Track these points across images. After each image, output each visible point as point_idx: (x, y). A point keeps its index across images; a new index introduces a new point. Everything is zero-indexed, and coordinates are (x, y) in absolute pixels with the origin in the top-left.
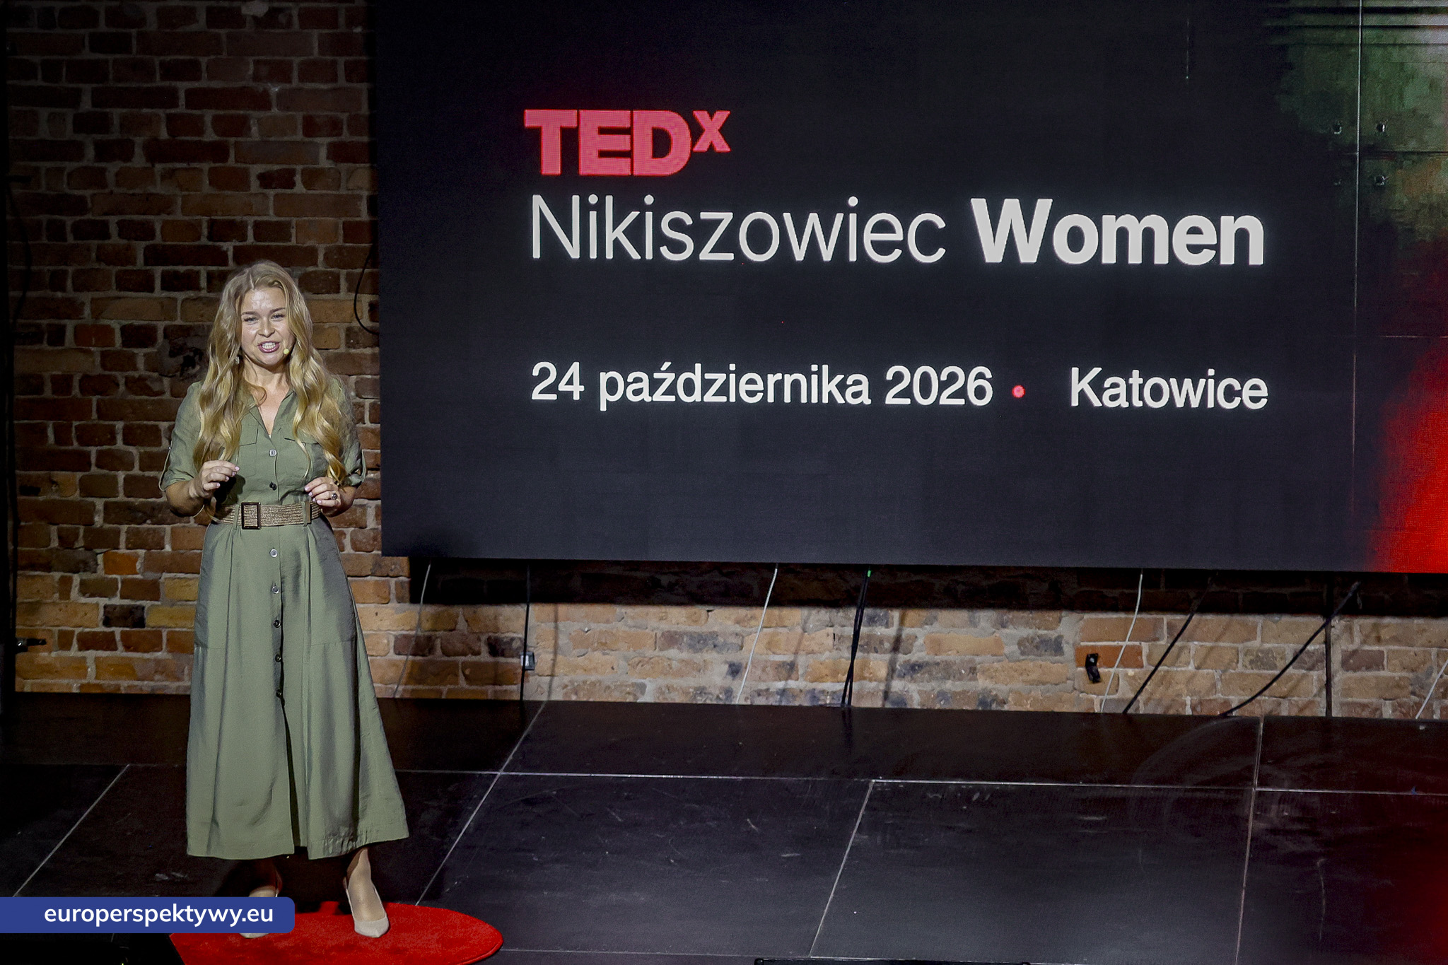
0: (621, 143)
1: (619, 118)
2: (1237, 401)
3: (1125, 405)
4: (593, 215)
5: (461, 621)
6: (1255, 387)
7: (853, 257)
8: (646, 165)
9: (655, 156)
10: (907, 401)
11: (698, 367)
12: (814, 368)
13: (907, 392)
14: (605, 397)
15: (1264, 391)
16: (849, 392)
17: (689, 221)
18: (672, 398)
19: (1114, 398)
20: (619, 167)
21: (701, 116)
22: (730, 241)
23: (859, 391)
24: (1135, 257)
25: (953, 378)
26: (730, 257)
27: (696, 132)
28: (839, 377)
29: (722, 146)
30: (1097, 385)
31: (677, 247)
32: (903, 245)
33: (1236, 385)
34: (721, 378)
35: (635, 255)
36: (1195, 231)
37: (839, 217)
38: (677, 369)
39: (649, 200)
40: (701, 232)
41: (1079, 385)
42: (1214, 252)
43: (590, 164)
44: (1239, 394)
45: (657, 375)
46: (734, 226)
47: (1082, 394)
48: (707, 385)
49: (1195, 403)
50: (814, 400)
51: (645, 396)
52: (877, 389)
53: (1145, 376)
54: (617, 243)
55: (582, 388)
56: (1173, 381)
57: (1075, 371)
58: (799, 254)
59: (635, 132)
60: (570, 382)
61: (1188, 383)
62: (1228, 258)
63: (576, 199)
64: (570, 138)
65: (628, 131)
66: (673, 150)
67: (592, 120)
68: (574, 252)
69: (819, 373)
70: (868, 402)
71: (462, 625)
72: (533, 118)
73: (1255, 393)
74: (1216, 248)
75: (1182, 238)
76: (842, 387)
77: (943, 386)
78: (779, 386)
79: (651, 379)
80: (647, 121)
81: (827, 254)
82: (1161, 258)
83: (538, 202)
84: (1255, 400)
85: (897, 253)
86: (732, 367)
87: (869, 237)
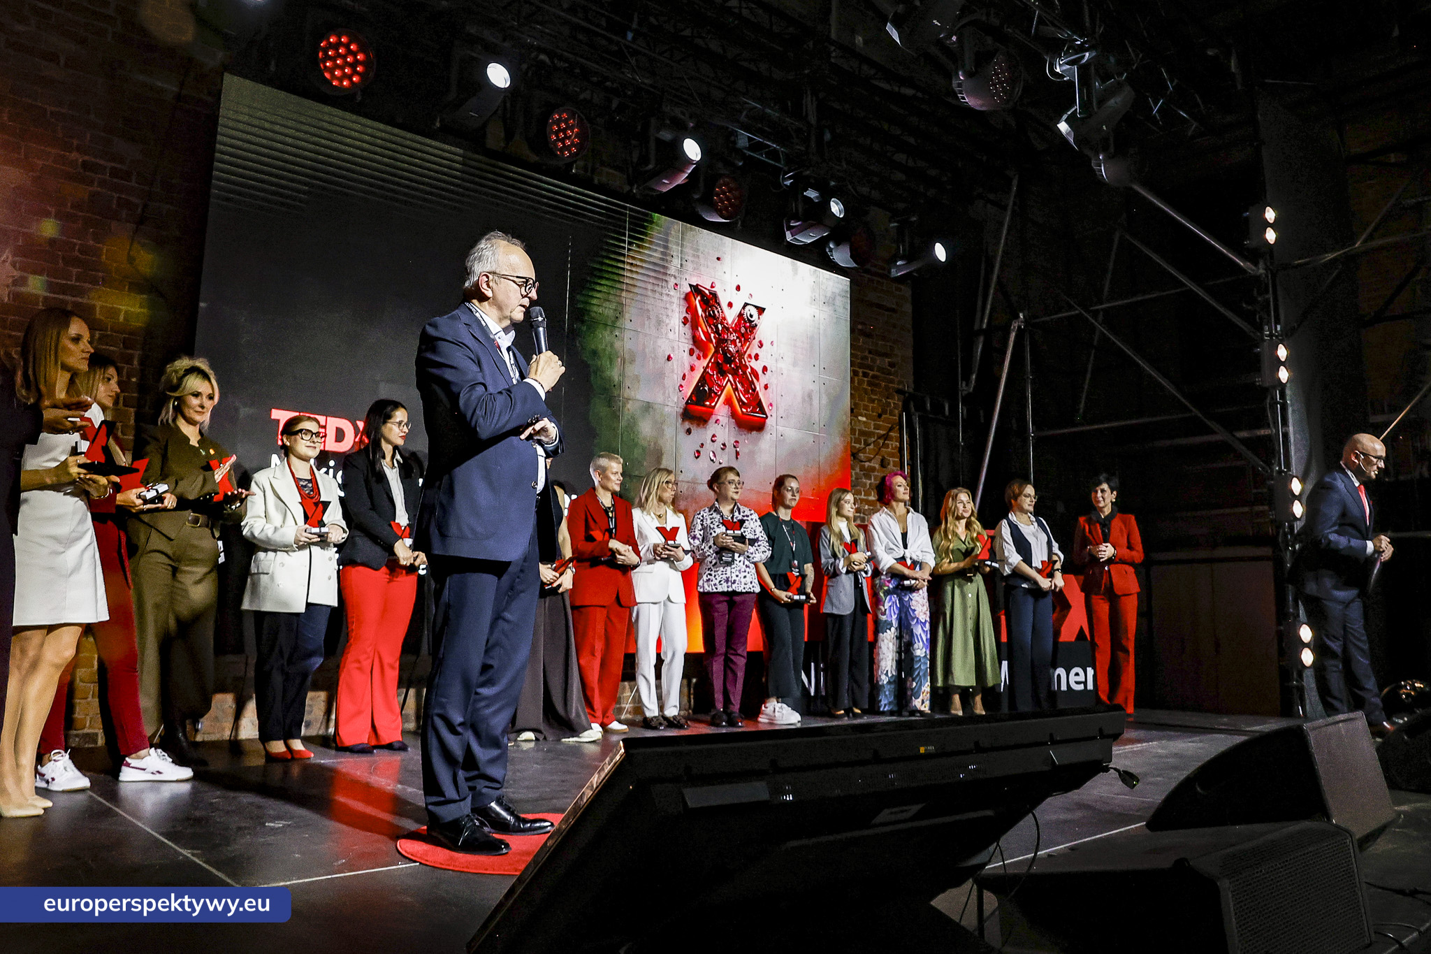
1: (321, 419)
8: (332, 446)
9: (336, 441)
21: (360, 424)
27: (357, 431)
39: (332, 463)
65: (325, 426)
66: (345, 439)
72: (274, 413)
80: (333, 423)
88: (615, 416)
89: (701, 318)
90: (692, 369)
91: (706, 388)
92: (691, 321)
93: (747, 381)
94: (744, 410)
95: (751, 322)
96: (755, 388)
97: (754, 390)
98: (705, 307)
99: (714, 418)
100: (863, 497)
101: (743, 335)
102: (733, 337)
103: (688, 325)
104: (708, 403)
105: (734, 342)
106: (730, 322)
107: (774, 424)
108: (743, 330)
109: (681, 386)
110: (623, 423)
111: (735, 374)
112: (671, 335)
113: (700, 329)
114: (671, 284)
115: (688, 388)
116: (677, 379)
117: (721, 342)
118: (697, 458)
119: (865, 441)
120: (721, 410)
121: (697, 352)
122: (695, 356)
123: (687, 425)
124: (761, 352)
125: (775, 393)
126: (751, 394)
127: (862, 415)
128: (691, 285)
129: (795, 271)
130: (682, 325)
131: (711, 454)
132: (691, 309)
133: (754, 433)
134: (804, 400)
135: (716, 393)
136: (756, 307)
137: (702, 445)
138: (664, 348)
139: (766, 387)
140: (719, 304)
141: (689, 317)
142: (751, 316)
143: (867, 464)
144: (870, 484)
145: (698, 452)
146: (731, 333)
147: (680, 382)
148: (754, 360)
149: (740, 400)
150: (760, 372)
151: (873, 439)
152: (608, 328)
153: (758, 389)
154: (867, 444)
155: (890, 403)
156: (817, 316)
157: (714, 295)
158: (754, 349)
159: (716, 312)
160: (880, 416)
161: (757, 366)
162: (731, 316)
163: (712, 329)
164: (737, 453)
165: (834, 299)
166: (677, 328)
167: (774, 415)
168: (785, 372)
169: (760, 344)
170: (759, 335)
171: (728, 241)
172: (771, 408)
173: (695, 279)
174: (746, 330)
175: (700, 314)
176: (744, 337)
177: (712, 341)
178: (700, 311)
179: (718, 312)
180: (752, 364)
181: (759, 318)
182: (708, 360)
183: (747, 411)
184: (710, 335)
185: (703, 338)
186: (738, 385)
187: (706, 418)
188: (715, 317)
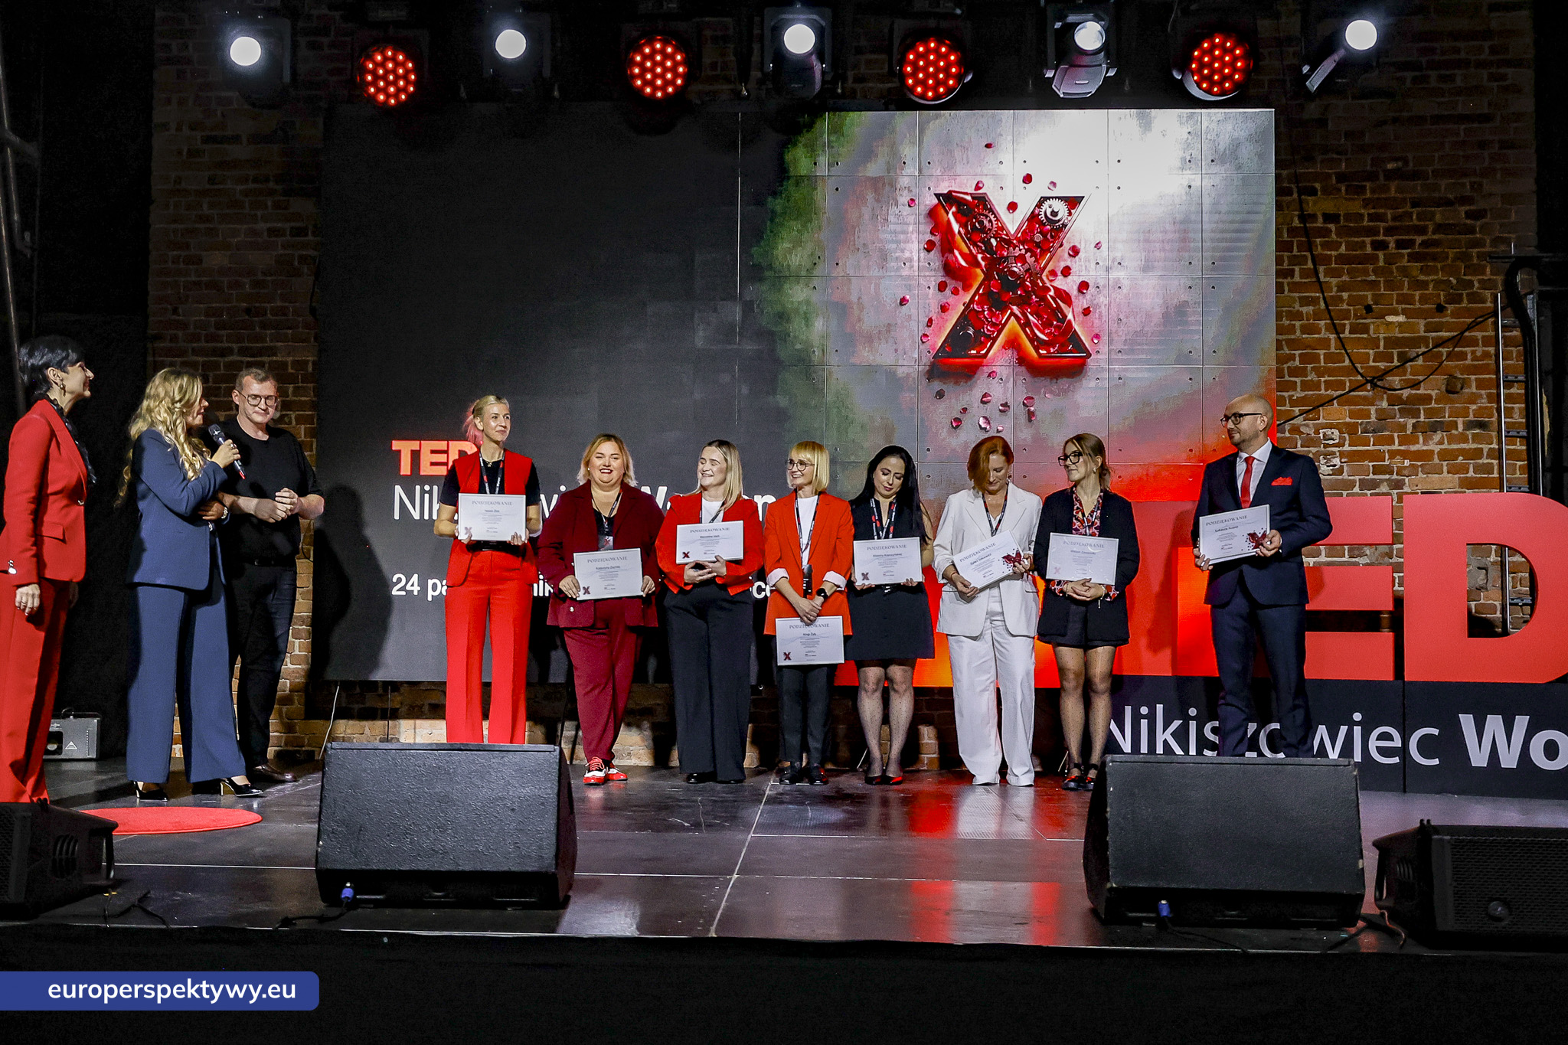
0: (442, 458)
1: (441, 445)
2: (763, 594)
4: (427, 496)
5: (367, 729)
14: (430, 593)
20: (441, 471)
33: (763, 586)
43: (426, 470)
55: (419, 588)
59: (450, 452)
60: (413, 585)
63: (418, 488)
64: (416, 455)
65: (446, 452)
67: (428, 446)
68: (416, 516)
71: (367, 731)
72: (396, 445)
83: (398, 489)
88: (818, 390)
89: (958, 237)
90: (944, 308)
91: (971, 332)
92: (941, 241)
93: (1050, 310)
94: (1041, 351)
95: (1053, 222)
96: (1065, 316)
97: (1062, 320)
98: (964, 220)
99: (986, 370)
100: (1396, 447)
101: (1038, 245)
102: (1020, 250)
103: (933, 252)
104: (973, 352)
105: (1021, 259)
106: (1012, 233)
107: (1104, 363)
108: (1038, 238)
109: (925, 335)
110: (830, 398)
111: (1023, 302)
112: (905, 270)
113: (957, 253)
114: (904, 199)
115: (939, 337)
116: (918, 327)
117: (996, 262)
118: (957, 426)
119: (1400, 354)
120: (999, 357)
121: (951, 284)
122: (948, 291)
123: (937, 385)
124: (1075, 264)
125: (1105, 318)
126: (1057, 327)
127: (1396, 314)
128: (937, 196)
129: (1146, 126)
130: (923, 254)
131: (982, 421)
132: (939, 228)
133: (1064, 382)
134: (1166, 316)
135: (988, 337)
136: (1059, 198)
137: (965, 410)
138: (892, 290)
139: (1086, 312)
140: (991, 210)
141: (936, 239)
142: (1054, 213)
143: (1406, 393)
144: (1414, 426)
145: (958, 421)
146: (1015, 247)
147: (923, 329)
148: (1060, 277)
149: (1033, 339)
150: (1073, 292)
151: (1424, 349)
152: (802, 281)
153: (1070, 316)
154: (1405, 359)
155: (1471, 282)
156: (1197, 182)
157: (982, 202)
158: (1063, 260)
159: (986, 222)
160: (1440, 309)
161: (1069, 285)
162: (1013, 223)
163: (978, 246)
164: (1031, 415)
165: (1237, 150)
166: (916, 258)
168: (1126, 283)
169: (1073, 251)
170: (1070, 239)
171: (1006, 115)
172: (1096, 341)
173: (946, 184)
174: (1045, 236)
175: (956, 231)
176: (1039, 247)
177: (978, 265)
178: (956, 227)
179: (990, 221)
180: (1057, 284)
181: (1070, 214)
182: (972, 292)
183: (1049, 352)
184: (976, 257)
185: (963, 263)
186: (1030, 317)
187: (970, 372)
188: (983, 230)
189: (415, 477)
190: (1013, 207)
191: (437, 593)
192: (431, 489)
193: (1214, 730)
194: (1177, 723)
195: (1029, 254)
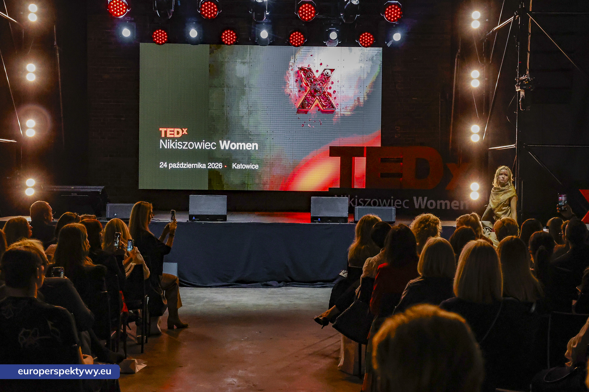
0: (173, 133)
1: (172, 129)
2: (254, 168)
3: (240, 168)
4: (169, 142)
6: (257, 166)
7: (204, 148)
8: (176, 136)
9: (177, 134)
10: (211, 168)
11: (183, 163)
12: (198, 163)
13: (211, 166)
14: (170, 167)
15: (258, 166)
16: (203, 166)
17: (182, 143)
18: (179, 167)
19: (238, 167)
20: (172, 136)
21: (184, 129)
22: (187, 146)
23: (204, 166)
24: (241, 148)
25: (217, 165)
26: (187, 148)
27: (183, 131)
28: (202, 164)
29: (186, 133)
30: (236, 166)
31: (180, 147)
32: (210, 147)
33: (254, 165)
34: (186, 164)
35: (174, 148)
36: (249, 145)
37: (202, 143)
38: (180, 163)
39: (176, 140)
40: (183, 145)
41: (234, 166)
42: (251, 148)
43: (168, 136)
44: (255, 167)
45: (177, 164)
46: (188, 144)
47: (234, 167)
48: (184, 165)
49: (249, 168)
50: (198, 168)
51: (175, 167)
52: (207, 166)
53: (242, 164)
54: (172, 146)
55: (167, 166)
56: (246, 165)
57: (233, 164)
58: (196, 148)
60: (165, 165)
61: (248, 165)
62: (253, 149)
63: (166, 140)
64: (166, 132)
65: (174, 131)
66: (180, 134)
67: (169, 130)
68: (166, 147)
69: (199, 164)
70: (205, 168)
72: (161, 129)
73: (257, 167)
74: (252, 147)
75: (247, 146)
76: (202, 166)
77: (216, 166)
78: (194, 165)
79: (176, 165)
80: (176, 130)
81: (200, 148)
82: (244, 149)
83: (161, 141)
84: (257, 168)
85: (210, 148)
86: (187, 163)
87: (206, 146)
89: (304, 79)
90: (300, 97)
93: (325, 97)
94: (324, 108)
95: (327, 75)
97: (329, 100)
98: (305, 74)
99: (310, 112)
103: (297, 82)
104: (307, 108)
105: (319, 84)
106: (317, 78)
107: (339, 111)
108: (323, 79)
111: (320, 95)
112: (290, 87)
114: (290, 69)
116: (293, 101)
117: (313, 85)
118: (303, 126)
120: (313, 109)
121: (302, 90)
122: (301, 93)
124: (332, 86)
125: (339, 100)
126: (328, 102)
128: (298, 68)
129: (351, 51)
130: (295, 82)
131: (309, 125)
132: (299, 76)
133: (329, 115)
134: (355, 100)
135: (311, 104)
136: (329, 69)
137: (305, 122)
138: (287, 92)
139: (335, 98)
141: (299, 79)
142: (328, 73)
146: (318, 81)
147: (295, 102)
148: (329, 89)
149: (322, 105)
150: (332, 93)
151: (421, 107)
153: (331, 99)
156: (363, 66)
158: (330, 85)
160: (426, 96)
161: (331, 91)
162: (317, 75)
163: (308, 81)
164: (321, 124)
165: (373, 57)
166: (293, 84)
167: (339, 108)
168: (345, 91)
169: (332, 83)
170: (331, 79)
171: (316, 48)
172: (337, 105)
173: (301, 65)
174: (325, 78)
175: (303, 77)
176: (324, 82)
177: (309, 86)
178: (303, 76)
179: (312, 75)
180: (327, 91)
181: (331, 73)
182: (307, 93)
183: (326, 108)
184: (308, 84)
185: (305, 85)
186: (321, 99)
187: (306, 112)
188: (310, 77)
189: (166, 138)
190: (317, 71)
191: (171, 167)
192: (170, 140)
193: (361, 201)
194: (353, 199)
195: (321, 83)
